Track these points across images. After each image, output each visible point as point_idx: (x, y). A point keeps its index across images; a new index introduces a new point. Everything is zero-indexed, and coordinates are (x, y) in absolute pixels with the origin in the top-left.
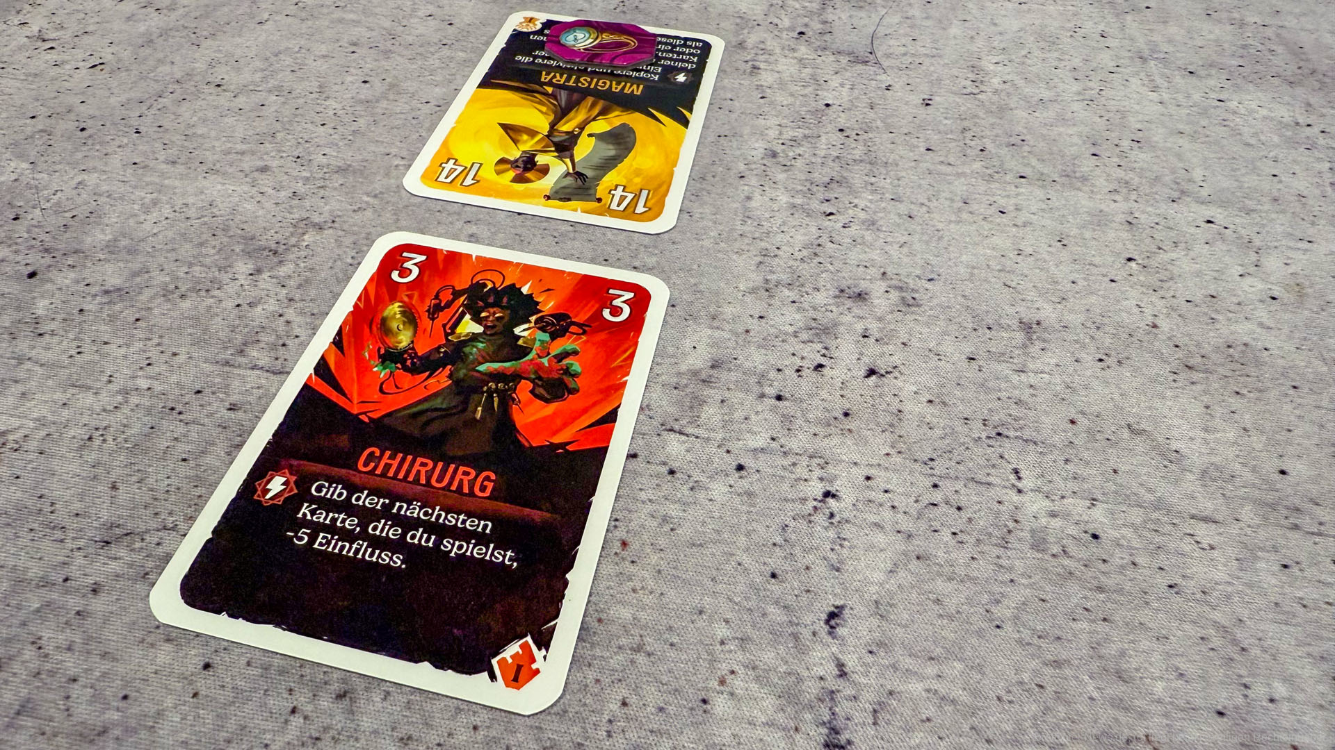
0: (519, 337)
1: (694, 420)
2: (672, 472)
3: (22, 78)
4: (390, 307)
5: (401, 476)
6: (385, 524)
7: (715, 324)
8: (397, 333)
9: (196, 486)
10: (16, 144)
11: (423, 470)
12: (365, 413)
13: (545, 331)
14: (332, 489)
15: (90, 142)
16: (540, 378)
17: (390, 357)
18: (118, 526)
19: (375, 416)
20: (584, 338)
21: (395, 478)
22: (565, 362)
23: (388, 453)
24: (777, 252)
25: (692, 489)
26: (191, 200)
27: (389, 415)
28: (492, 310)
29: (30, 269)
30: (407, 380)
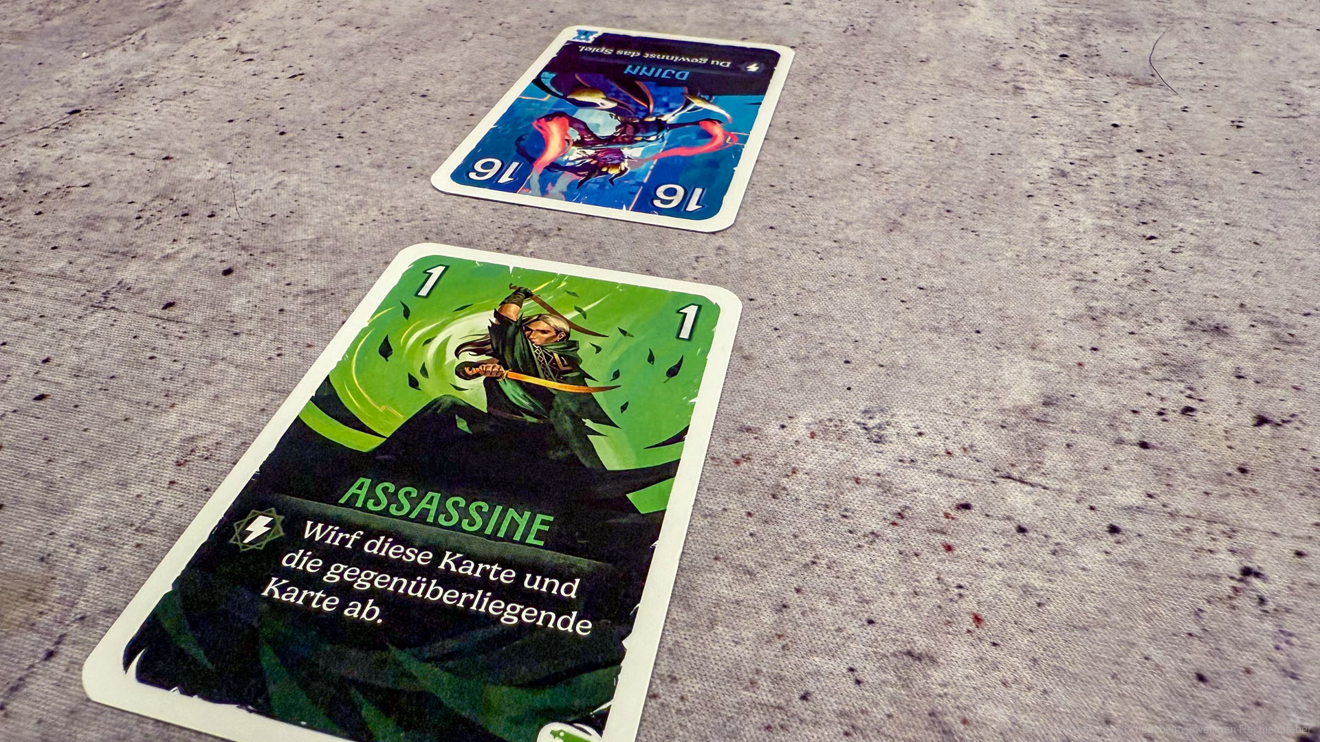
1: (1036, 466)
3: (221, 85)
10: (213, 145)
15: (290, 145)
24: (1094, 277)
25: (1054, 553)
26: (400, 203)
29: (226, 266)
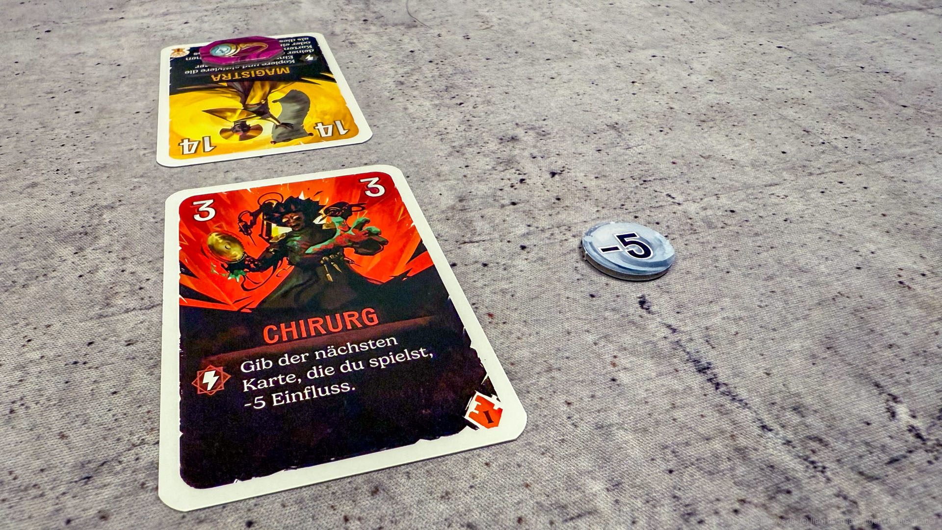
0: (321, 225)
2: (485, 265)
4: (210, 238)
5: (304, 335)
6: (318, 369)
7: (442, 178)
8: (229, 252)
9: (140, 406)
11: (318, 325)
12: (244, 307)
13: (336, 216)
14: (258, 364)
16: (354, 243)
17: (234, 267)
18: (89, 462)
19: (254, 305)
20: (366, 211)
21: (300, 338)
22: (365, 228)
23: (283, 325)
27: (263, 302)
28: (288, 216)
30: (260, 277)
